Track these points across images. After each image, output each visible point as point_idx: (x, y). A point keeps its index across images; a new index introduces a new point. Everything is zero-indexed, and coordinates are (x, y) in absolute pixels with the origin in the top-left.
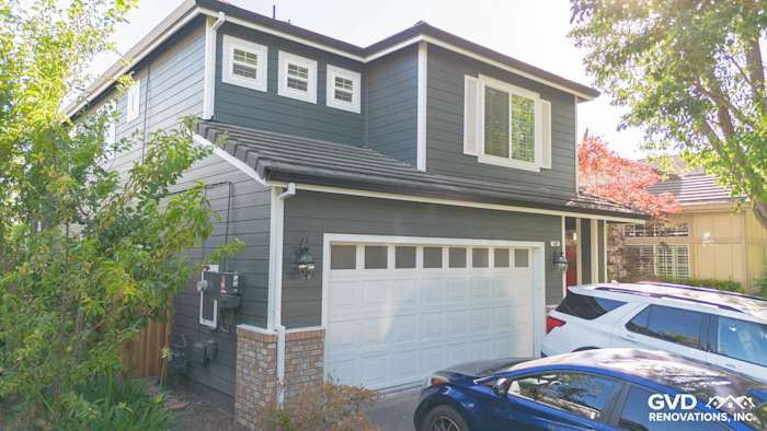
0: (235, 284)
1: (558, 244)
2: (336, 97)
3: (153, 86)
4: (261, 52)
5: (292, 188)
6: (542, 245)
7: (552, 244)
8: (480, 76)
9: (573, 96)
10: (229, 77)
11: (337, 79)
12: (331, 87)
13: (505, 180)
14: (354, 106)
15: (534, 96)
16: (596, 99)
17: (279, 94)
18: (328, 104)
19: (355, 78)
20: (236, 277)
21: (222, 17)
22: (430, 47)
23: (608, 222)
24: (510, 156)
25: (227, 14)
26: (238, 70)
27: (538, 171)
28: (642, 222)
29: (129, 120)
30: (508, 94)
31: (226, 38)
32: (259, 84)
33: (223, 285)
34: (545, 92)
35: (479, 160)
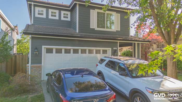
2: (64, 18)
6: (110, 49)
7: (114, 48)
8: (95, 9)
11: (64, 14)
12: (62, 16)
13: (105, 34)
14: (69, 19)
15: (114, 13)
17: (49, 18)
19: (69, 13)
21: (33, 3)
22: (79, 4)
23: (141, 43)
24: (106, 28)
26: (39, 14)
27: (116, 31)
28: (149, 43)
30: (105, 13)
32: (44, 16)
34: (117, 12)
35: (95, 29)
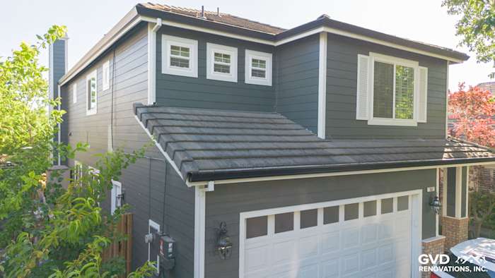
0: (170, 250)
1: (434, 190)
2: (253, 75)
3: (117, 67)
4: (192, 45)
5: (211, 186)
6: (420, 192)
7: (429, 190)
8: (370, 53)
9: (446, 61)
10: (168, 69)
11: (254, 60)
12: (249, 67)
14: (267, 81)
15: (413, 64)
16: (465, 62)
17: (208, 78)
18: (247, 82)
19: (268, 58)
20: (170, 245)
21: (159, 22)
22: (330, 36)
24: (394, 116)
25: (163, 19)
26: (174, 62)
27: (416, 125)
29: (104, 90)
30: (393, 66)
31: (164, 37)
32: (192, 71)
33: (161, 247)
34: (423, 60)
35: (369, 123)
